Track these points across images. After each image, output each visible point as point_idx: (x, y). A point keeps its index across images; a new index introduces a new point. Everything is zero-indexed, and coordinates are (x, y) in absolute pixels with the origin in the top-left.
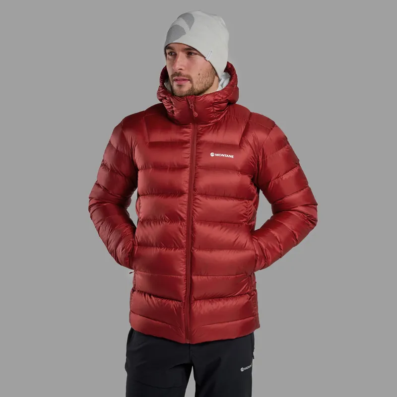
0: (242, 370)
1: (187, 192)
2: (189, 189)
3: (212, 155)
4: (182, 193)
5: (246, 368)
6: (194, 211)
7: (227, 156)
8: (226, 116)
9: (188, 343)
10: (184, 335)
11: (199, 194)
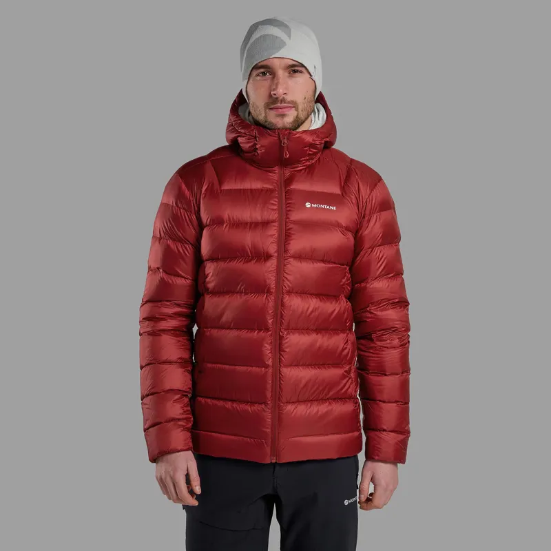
0: (346, 503)
1: (276, 254)
2: (278, 251)
3: (308, 205)
4: (267, 257)
5: (351, 501)
6: (285, 279)
7: (328, 207)
8: (321, 159)
9: (274, 461)
10: (268, 450)
11: (291, 257)
